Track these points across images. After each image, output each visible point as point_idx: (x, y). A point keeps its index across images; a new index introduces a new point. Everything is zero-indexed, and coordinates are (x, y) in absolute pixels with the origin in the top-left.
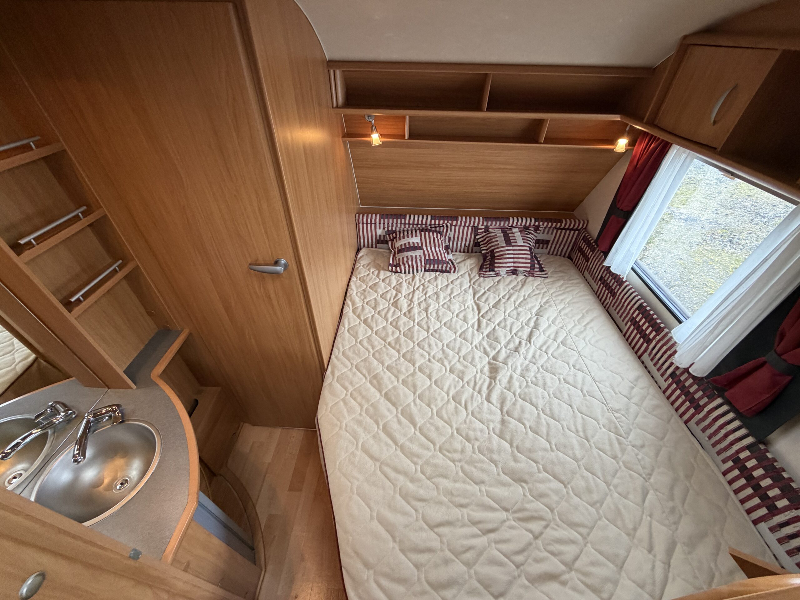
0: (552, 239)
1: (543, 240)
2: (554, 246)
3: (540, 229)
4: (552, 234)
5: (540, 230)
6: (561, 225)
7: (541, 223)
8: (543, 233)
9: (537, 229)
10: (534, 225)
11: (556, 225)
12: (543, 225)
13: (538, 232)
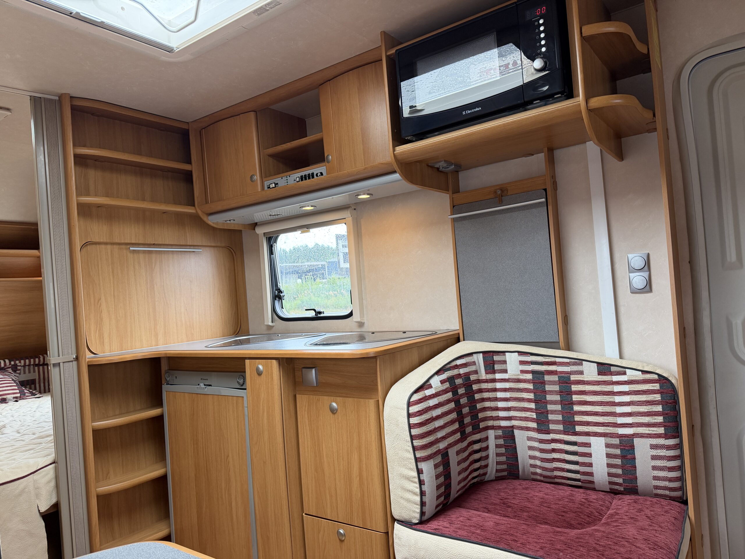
0: (37, 378)
1: (28, 381)
2: (42, 385)
3: (19, 368)
4: (34, 372)
5: (20, 370)
6: (39, 361)
7: (17, 362)
8: (25, 373)
9: (15, 369)
10: (10, 364)
11: (35, 361)
12: (20, 362)
13: (18, 372)
